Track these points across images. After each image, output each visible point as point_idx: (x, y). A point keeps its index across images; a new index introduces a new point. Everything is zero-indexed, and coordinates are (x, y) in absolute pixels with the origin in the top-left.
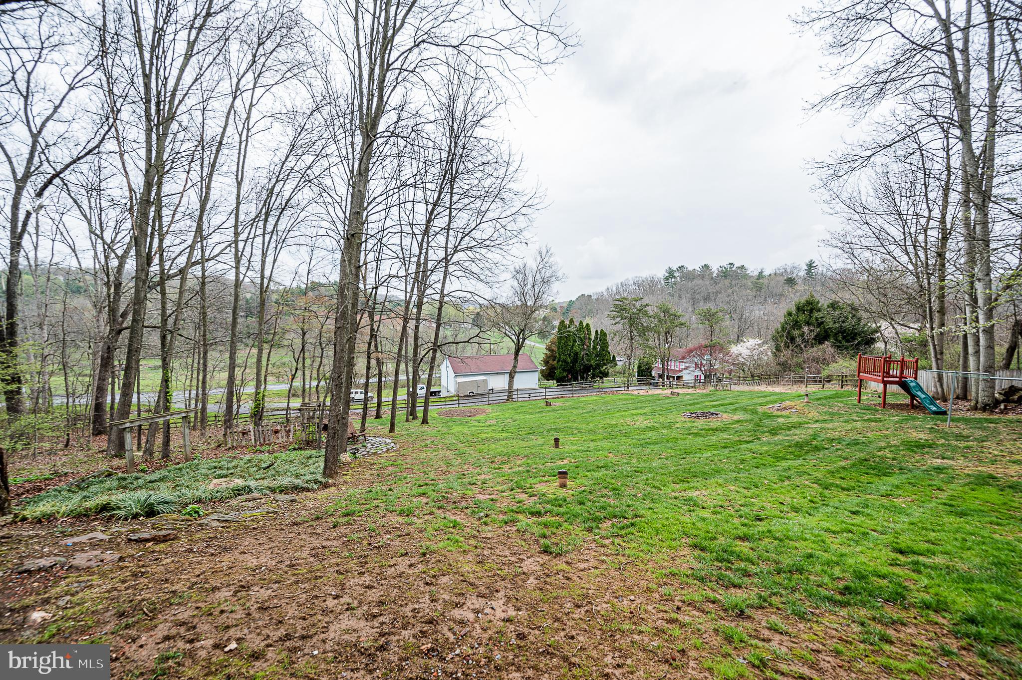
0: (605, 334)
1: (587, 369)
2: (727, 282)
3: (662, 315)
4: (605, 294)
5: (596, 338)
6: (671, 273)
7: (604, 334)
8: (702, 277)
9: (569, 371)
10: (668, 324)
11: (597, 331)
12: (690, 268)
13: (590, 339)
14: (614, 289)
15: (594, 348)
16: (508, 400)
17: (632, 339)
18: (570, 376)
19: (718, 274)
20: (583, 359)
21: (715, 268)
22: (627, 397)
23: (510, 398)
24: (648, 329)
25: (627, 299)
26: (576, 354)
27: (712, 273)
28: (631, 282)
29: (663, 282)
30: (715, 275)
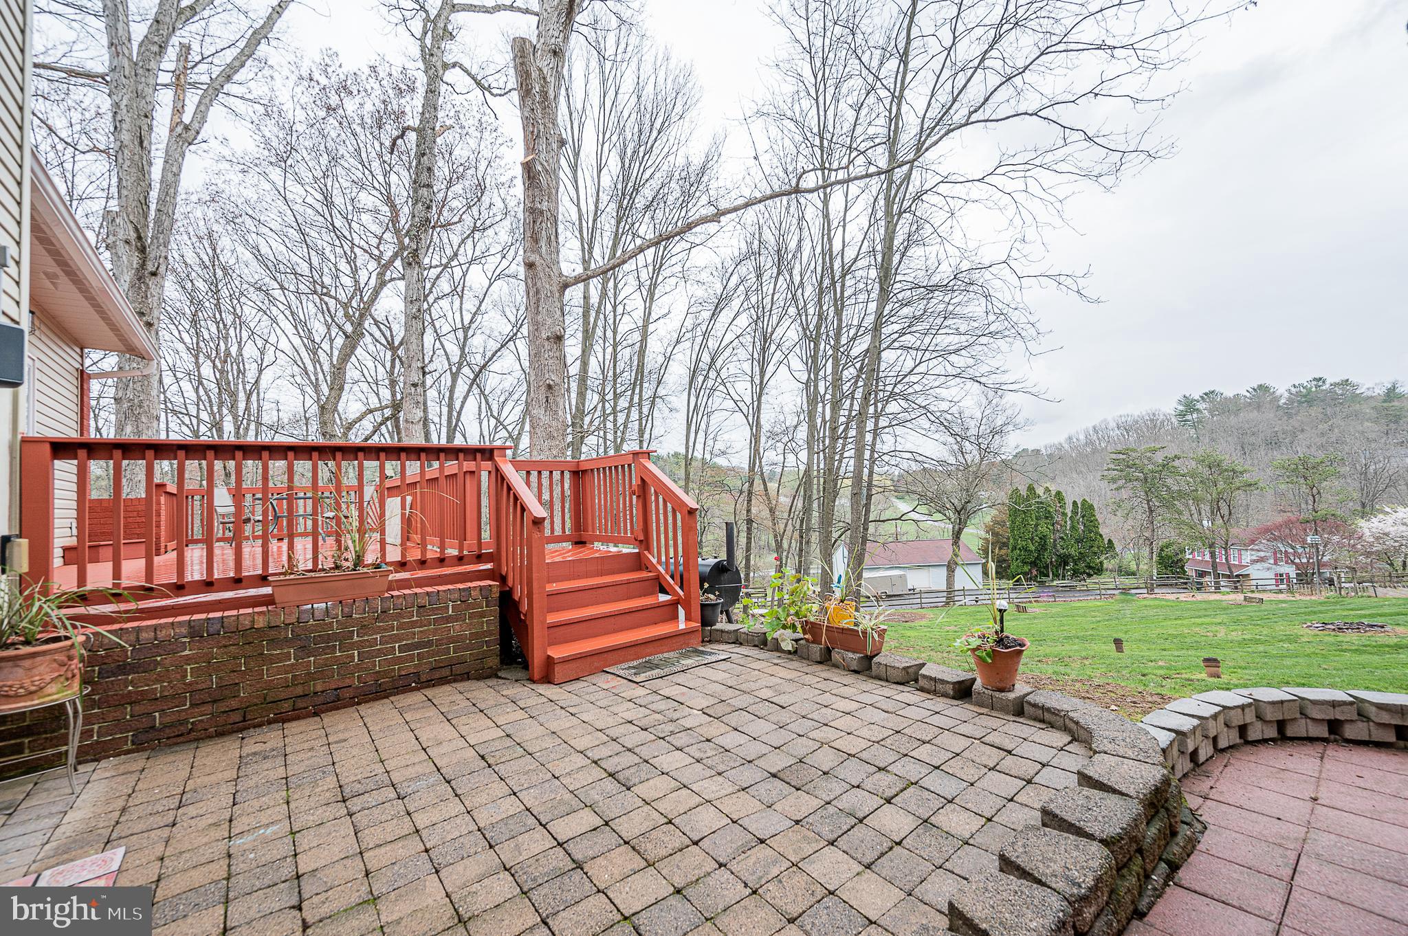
0: (1091, 507)
1: (1064, 560)
2: (1315, 411)
3: (1206, 471)
4: (1066, 446)
5: (1075, 512)
6: (1189, 405)
7: (1088, 508)
8: (1259, 407)
9: (1034, 564)
10: (1221, 485)
11: (1075, 503)
12: (1229, 393)
13: (1064, 514)
14: (1082, 437)
15: (1073, 527)
16: (948, 603)
17: (1151, 511)
18: (1035, 572)
19: (1290, 400)
20: (1055, 546)
21: (1282, 388)
22: (1157, 603)
23: (950, 600)
24: (1181, 495)
25: (1134, 450)
26: (1043, 538)
27: (1278, 399)
28: (1112, 425)
29: (1174, 420)
30: (1283, 401)
